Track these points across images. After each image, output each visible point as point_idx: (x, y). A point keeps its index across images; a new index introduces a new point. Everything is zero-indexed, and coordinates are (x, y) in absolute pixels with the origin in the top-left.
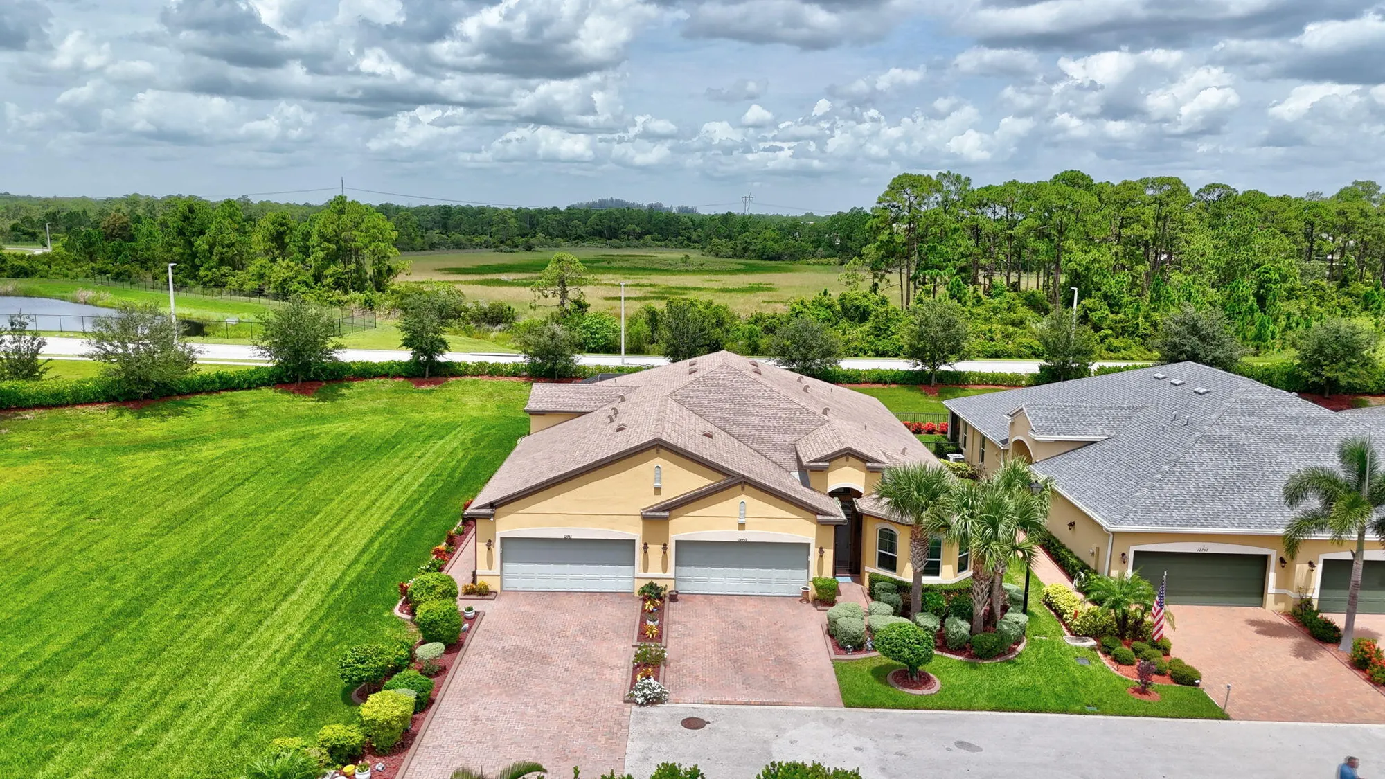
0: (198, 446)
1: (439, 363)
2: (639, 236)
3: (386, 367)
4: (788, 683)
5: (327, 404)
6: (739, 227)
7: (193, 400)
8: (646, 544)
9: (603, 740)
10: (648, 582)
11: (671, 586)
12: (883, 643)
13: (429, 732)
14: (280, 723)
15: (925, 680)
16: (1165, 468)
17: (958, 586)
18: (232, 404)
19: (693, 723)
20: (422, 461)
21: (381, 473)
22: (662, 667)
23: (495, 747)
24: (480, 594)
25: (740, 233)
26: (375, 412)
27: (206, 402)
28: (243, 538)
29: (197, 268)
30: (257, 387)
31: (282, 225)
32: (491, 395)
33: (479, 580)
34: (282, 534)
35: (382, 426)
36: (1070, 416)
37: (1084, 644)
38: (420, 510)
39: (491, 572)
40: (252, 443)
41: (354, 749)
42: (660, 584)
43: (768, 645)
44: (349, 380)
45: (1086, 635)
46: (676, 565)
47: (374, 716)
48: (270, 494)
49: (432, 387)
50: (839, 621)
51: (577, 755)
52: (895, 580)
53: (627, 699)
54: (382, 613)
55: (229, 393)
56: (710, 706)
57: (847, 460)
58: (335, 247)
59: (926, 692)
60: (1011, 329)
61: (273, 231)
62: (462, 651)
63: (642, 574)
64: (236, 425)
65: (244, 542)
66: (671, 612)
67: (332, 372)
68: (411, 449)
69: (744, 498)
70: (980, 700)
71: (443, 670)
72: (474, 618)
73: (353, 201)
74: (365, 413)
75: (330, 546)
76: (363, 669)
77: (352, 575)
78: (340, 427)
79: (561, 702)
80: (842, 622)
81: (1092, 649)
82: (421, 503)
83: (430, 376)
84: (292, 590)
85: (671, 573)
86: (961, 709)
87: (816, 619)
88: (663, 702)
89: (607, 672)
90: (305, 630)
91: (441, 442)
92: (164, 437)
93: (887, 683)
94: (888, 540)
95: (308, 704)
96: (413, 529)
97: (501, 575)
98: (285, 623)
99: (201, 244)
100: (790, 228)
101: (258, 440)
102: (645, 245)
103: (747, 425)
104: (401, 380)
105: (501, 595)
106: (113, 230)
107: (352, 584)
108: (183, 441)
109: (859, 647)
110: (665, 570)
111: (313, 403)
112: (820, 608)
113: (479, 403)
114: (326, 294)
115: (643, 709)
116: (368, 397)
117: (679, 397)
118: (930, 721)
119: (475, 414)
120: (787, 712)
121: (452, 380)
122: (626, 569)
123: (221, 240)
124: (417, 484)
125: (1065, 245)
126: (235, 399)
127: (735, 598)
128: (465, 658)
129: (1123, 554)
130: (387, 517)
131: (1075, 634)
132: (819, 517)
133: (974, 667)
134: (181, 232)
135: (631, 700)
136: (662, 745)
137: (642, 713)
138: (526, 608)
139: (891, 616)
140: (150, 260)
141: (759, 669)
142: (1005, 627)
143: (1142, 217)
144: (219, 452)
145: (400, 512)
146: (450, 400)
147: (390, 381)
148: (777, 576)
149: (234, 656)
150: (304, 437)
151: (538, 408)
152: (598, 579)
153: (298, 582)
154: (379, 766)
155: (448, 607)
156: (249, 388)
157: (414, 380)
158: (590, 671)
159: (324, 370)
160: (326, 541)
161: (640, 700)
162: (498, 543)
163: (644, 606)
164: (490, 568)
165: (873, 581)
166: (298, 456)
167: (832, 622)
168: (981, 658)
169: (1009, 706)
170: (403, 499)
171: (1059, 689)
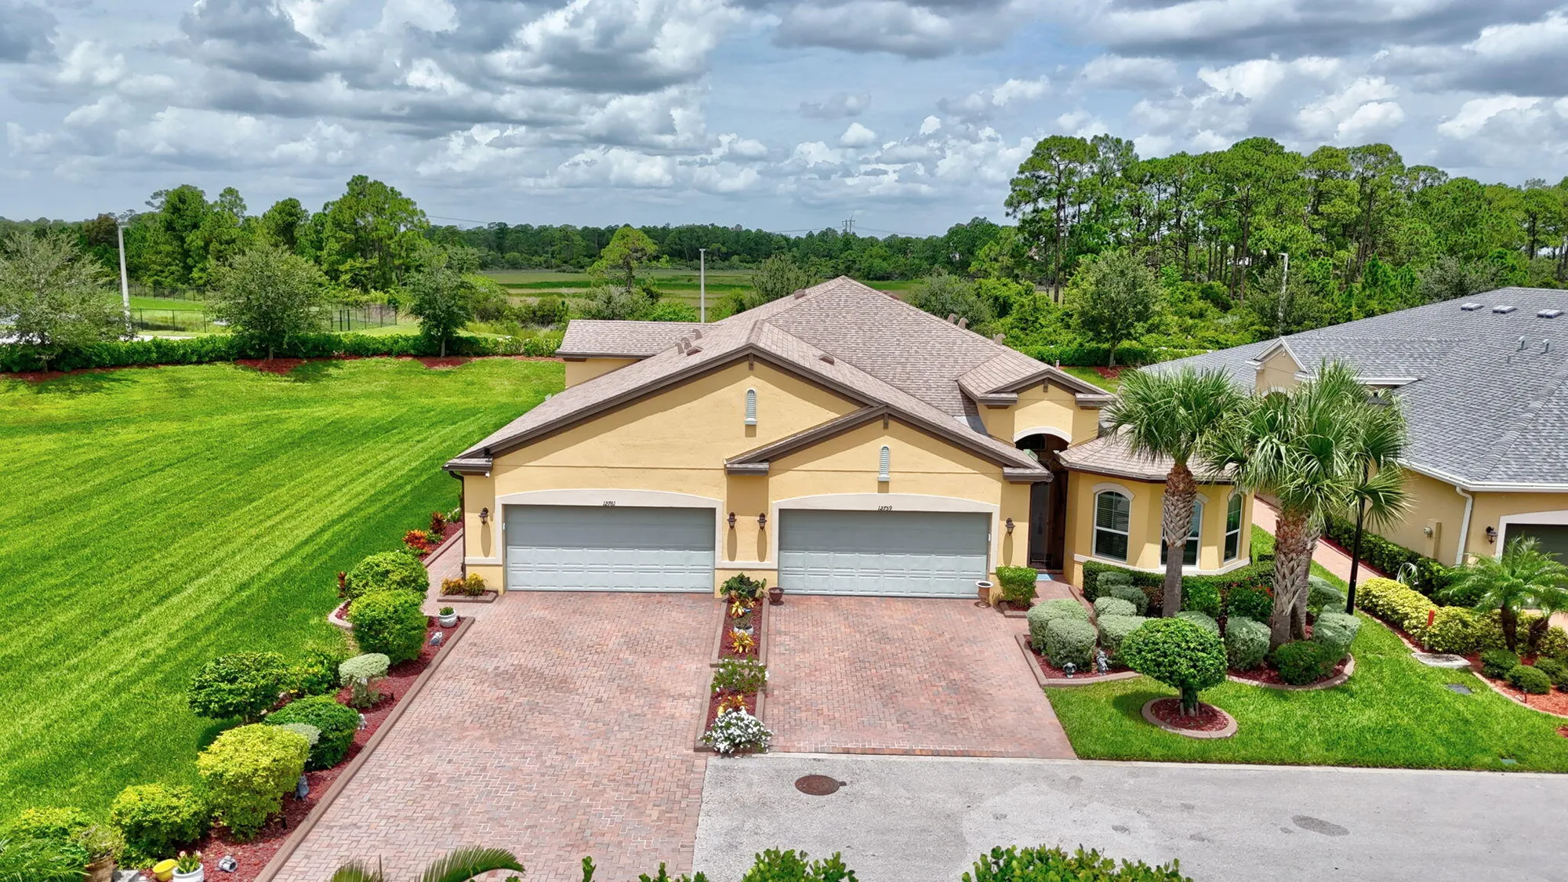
0: (115, 429)
1: (459, 339)
2: (726, 257)
3: (389, 342)
4: (975, 721)
5: (307, 385)
6: (840, 245)
7: (118, 373)
8: (732, 515)
9: (655, 814)
10: (736, 574)
11: (772, 581)
12: (1140, 651)
13: (340, 801)
14: (73, 785)
15: (1208, 717)
16: (1537, 405)
17: (1228, 579)
18: (174, 380)
19: (816, 785)
20: (421, 445)
21: (360, 458)
22: (760, 697)
23: (456, 827)
24: (470, 595)
25: (841, 252)
26: (369, 395)
27: (136, 378)
28: (132, 529)
29: (189, 269)
30: (211, 362)
31: (291, 215)
32: (526, 378)
33: (470, 572)
34: (192, 524)
35: (378, 411)
36: (1356, 353)
37: (1450, 663)
38: (404, 496)
39: (490, 560)
40: (191, 427)
41: (180, 829)
42: (754, 577)
43: (932, 664)
44: (338, 358)
45: (1449, 651)
46: (780, 549)
47: (219, 769)
48: (195, 480)
49: (450, 368)
50: (1051, 624)
51: (606, 839)
52: (1128, 571)
53: (700, 744)
54: (306, 618)
55: (170, 368)
56: (844, 757)
57: (1046, 390)
58: (353, 237)
59: (1214, 734)
60: (1190, 322)
61: (280, 222)
62: (426, 673)
63: (727, 563)
64: (175, 406)
65: (131, 534)
66: (772, 618)
67: (316, 347)
68: (409, 433)
69: (886, 441)
70: (1313, 748)
71: (389, 701)
72: (456, 626)
73: (376, 182)
74: (357, 397)
75: (257, 537)
76: (230, 692)
77: (279, 570)
78: (320, 411)
79: (585, 750)
80: (1056, 625)
81: (1465, 670)
82: (408, 488)
83: (447, 355)
84: (177, 590)
85: (771, 561)
86: (1283, 763)
87: (1009, 629)
88: (762, 751)
89: (668, 704)
90: (173, 643)
91: (451, 428)
92: (69, 417)
93: (1145, 721)
94: (1111, 509)
95: (136, 754)
96: (388, 517)
97: (505, 565)
98: (145, 634)
99: (194, 239)
100: (900, 246)
101: (201, 423)
102: (731, 267)
103: (883, 356)
104: (410, 359)
105: (503, 597)
106: (98, 233)
107: (275, 582)
108: (96, 422)
109: (1085, 667)
110: (762, 556)
111: (287, 384)
112: (1009, 613)
113: (510, 388)
114: (341, 294)
115: (727, 761)
116: (364, 378)
117: (781, 322)
118: (1237, 782)
119: (503, 400)
120: (980, 767)
121: (477, 360)
122: (700, 557)
123: (220, 235)
124: (407, 468)
125: (1255, 220)
126: (177, 375)
127: (873, 601)
128: (431, 683)
129: (1489, 530)
130: (354, 503)
131: (1431, 650)
132: (1007, 470)
133: (1282, 696)
134: (169, 227)
135: (706, 747)
136: (763, 822)
137: (725, 769)
138: (541, 613)
139: (1134, 617)
140: (141, 268)
141: (922, 700)
142: (1329, 633)
143: (1346, 191)
144: (141, 437)
145: (372, 500)
146: (473, 383)
147: (393, 360)
148: (939, 567)
149: (41, 680)
150: (266, 421)
151: (575, 351)
152: (657, 571)
153: (192, 579)
154: (225, 863)
155: (402, 599)
156: (199, 362)
157: (425, 359)
158: (638, 703)
159: (304, 342)
160: (253, 532)
161: (723, 746)
162: (498, 515)
163: (729, 608)
164: (487, 554)
165: (1090, 573)
166: (254, 440)
167: (1039, 628)
168: (1291, 683)
169: (1367, 758)
170: (380, 485)
171: (1441, 730)
